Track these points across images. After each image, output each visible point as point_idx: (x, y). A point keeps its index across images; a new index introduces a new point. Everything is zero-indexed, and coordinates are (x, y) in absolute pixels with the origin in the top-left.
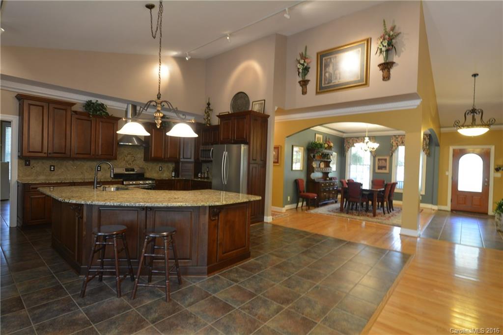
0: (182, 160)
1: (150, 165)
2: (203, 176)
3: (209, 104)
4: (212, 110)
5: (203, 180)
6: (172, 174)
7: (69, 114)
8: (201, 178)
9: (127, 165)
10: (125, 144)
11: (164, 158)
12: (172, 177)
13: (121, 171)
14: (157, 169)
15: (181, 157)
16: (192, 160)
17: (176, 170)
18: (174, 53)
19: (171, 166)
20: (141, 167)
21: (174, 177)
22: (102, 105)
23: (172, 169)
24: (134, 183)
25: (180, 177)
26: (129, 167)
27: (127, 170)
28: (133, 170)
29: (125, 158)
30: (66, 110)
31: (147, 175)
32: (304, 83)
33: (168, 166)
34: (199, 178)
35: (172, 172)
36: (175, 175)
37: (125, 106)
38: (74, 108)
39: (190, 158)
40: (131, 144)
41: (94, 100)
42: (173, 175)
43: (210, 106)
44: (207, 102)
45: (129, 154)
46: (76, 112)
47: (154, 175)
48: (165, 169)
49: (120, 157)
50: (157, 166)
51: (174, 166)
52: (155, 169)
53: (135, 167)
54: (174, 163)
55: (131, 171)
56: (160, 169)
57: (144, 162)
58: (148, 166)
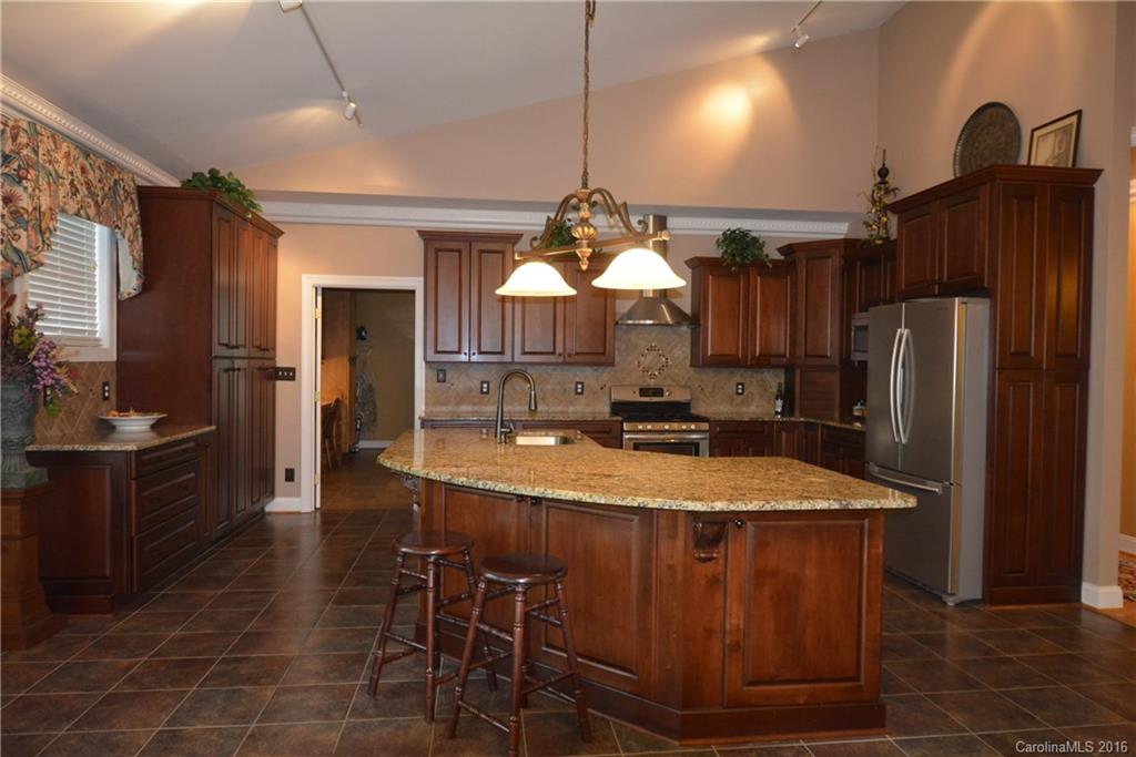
0: (801, 361)
1: (710, 377)
3: (883, 173)
6: (775, 406)
9: (648, 380)
10: (637, 322)
11: (746, 356)
12: (777, 413)
13: (629, 395)
14: (731, 388)
16: (833, 361)
17: (789, 394)
18: (759, 41)
20: (682, 383)
21: (781, 413)
23: (774, 390)
25: (797, 413)
26: (652, 383)
27: (644, 392)
28: (659, 392)
29: (642, 359)
31: (700, 409)
33: (762, 380)
35: (777, 398)
36: (783, 407)
39: (827, 356)
40: (651, 323)
42: (779, 409)
43: (888, 178)
44: (878, 168)
45: (651, 349)
47: (722, 407)
48: (752, 388)
49: (629, 359)
50: (728, 381)
51: (782, 380)
52: (723, 388)
53: (665, 384)
54: (783, 370)
55: (654, 395)
56: (737, 389)
57: (692, 369)
58: (702, 381)
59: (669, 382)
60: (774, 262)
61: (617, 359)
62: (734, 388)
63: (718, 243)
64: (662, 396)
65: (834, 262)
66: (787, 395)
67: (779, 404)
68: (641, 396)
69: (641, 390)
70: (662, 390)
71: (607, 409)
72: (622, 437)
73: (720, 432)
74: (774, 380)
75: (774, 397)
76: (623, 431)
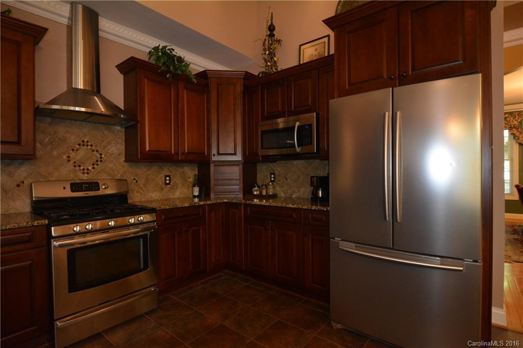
0: (214, 158)
1: (142, 171)
2: (264, 193)
3: (271, 28)
4: (279, 41)
5: (264, 202)
8: (260, 197)
10: (65, 108)
11: (177, 153)
12: (195, 197)
13: (59, 190)
14: (160, 179)
15: (214, 151)
16: (238, 157)
17: (203, 182)
19: (191, 172)
20: (119, 177)
21: (199, 197)
23: (191, 180)
24: (89, 227)
25: (212, 197)
26: (85, 178)
27: (75, 187)
28: (95, 186)
29: (73, 154)
31: (136, 198)
33: (183, 173)
34: (256, 197)
35: (194, 186)
36: (200, 192)
39: (235, 154)
40: (83, 109)
42: (196, 193)
43: (275, 33)
45: (83, 144)
47: (153, 195)
48: (177, 179)
49: (55, 153)
50: (158, 174)
51: (196, 173)
52: (154, 180)
53: (101, 178)
54: (197, 165)
55: (89, 189)
56: (166, 180)
57: (126, 164)
58: (136, 175)
59: (104, 176)
61: (39, 153)
62: (163, 180)
64: (98, 189)
65: (237, 88)
67: (196, 190)
68: (72, 191)
69: (72, 185)
70: (98, 184)
71: (28, 209)
72: (49, 244)
73: (165, 219)
75: (191, 185)
76: (50, 237)
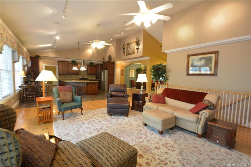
3: (104, 58)
7: (68, 64)
11: (92, 74)
13: (81, 77)
22: (75, 61)
26: (83, 76)
30: (67, 63)
31: (88, 79)
32: (124, 52)
37: (81, 61)
38: (69, 62)
41: (73, 60)
44: (103, 58)
45: (83, 73)
46: (69, 64)
48: (93, 77)
50: (91, 76)
58: (88, 76)
59: (85, 76)
60: (95, 65)
61: (80, 75)
63: (90, 63)
65: (100, 66)
66: (96, 78)
67: (95, 78)
74: (95, 76)
